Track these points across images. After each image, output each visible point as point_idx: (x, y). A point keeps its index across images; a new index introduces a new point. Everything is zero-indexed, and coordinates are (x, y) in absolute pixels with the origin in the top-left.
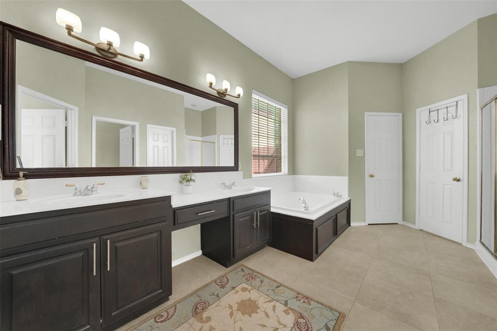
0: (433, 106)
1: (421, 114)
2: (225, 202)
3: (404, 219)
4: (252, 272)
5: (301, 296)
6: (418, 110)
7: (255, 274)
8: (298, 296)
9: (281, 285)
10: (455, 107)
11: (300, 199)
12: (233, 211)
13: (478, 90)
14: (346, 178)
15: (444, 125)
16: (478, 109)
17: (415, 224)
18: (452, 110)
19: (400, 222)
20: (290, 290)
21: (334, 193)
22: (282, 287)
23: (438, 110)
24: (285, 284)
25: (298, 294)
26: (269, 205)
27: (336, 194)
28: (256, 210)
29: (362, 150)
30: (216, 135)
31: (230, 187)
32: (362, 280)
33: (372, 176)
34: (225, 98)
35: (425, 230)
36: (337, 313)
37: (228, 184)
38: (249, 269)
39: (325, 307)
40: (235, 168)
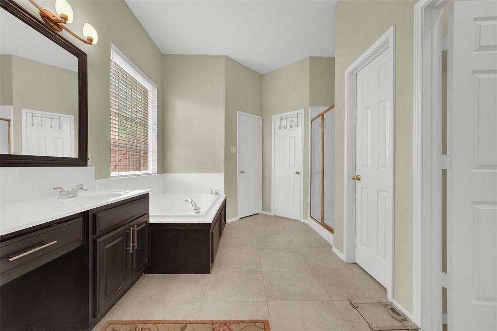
0: (283, 115)
1: (276, 120)
2: (77, 220)
3: (263, 209)
4: (134, 326)
5: (218, 325)
6: (273, 117)
7: (141, 326)
8: (214, 326)
9: (187, 324)
10: (297, 118)
11: (187, 201)
12: (94, 232)
13: (309, 107)
14: (222, 175)
15: (290, 131)
16: (310, 122)
17: (271, 212)
18: (295, 119)
19: (260, 212)
20: (200, 325)
21: (212, 191)
22: (188, 325)
23: (286, 119)
24: (191, 319)
25: (213, 324)
26: (147, 214)
27: (214, 192)
28: (132, 224)
29: (235, 147)
30: (12, 106)
31: (72, 194)
32: (261, 275)
33: (242, 172)
34: (58, 33)
35: (277, 215)
36: (261, 324)
37: (68, 187)
38: (126, 323)
39: (248, 324)
40: (82, 160)
